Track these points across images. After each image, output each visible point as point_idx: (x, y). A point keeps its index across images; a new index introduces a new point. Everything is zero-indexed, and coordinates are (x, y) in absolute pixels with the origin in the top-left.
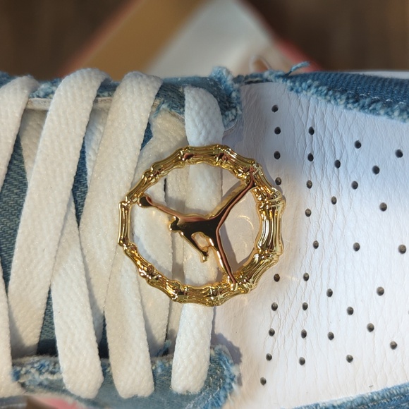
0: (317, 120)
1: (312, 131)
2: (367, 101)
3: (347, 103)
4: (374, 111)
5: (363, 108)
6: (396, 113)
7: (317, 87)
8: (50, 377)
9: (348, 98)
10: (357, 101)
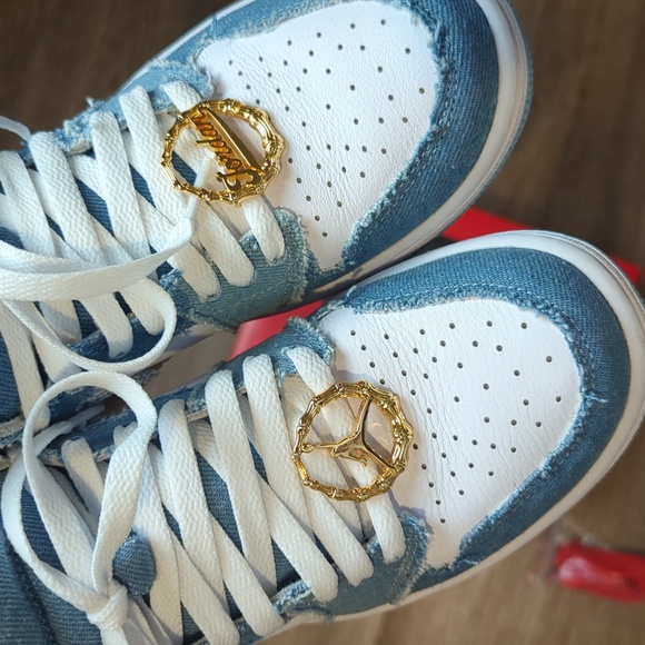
0: (386, 327)
1: (387, 337)
2: (413, 299)
3: (400, 307)
4: (421, 305)
5: (412, 305)
6: (436, 300)
7: (374, 305)
8: (302, 596)
9: (399, 303)
10: (405, 303)
